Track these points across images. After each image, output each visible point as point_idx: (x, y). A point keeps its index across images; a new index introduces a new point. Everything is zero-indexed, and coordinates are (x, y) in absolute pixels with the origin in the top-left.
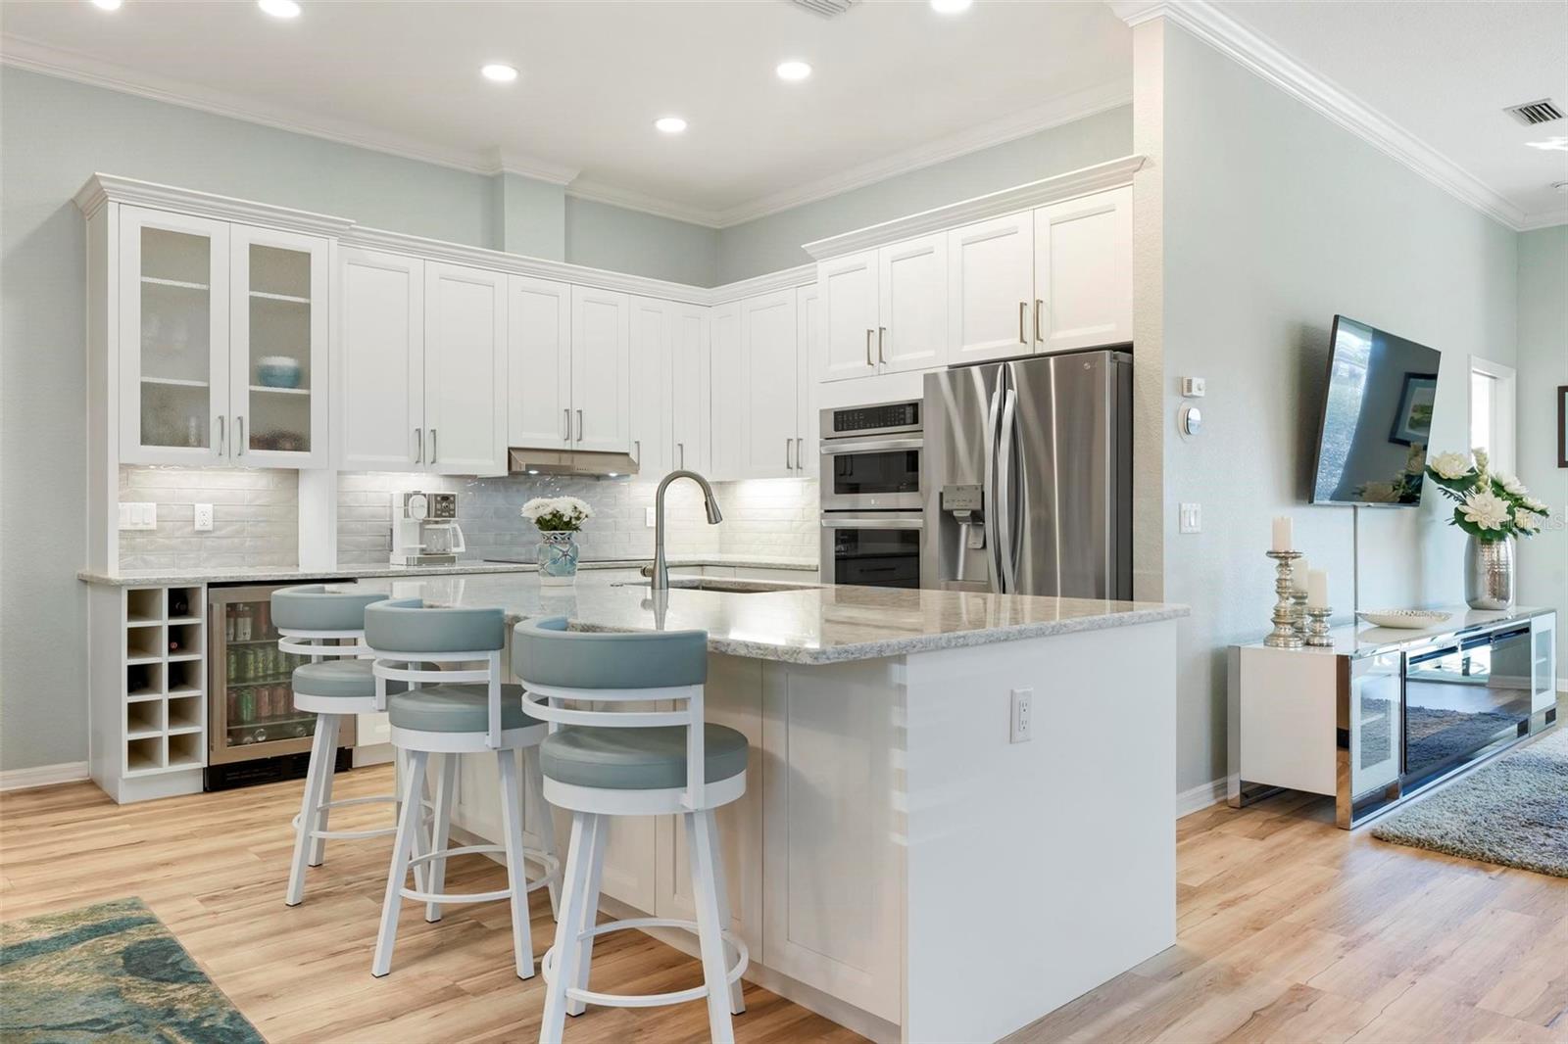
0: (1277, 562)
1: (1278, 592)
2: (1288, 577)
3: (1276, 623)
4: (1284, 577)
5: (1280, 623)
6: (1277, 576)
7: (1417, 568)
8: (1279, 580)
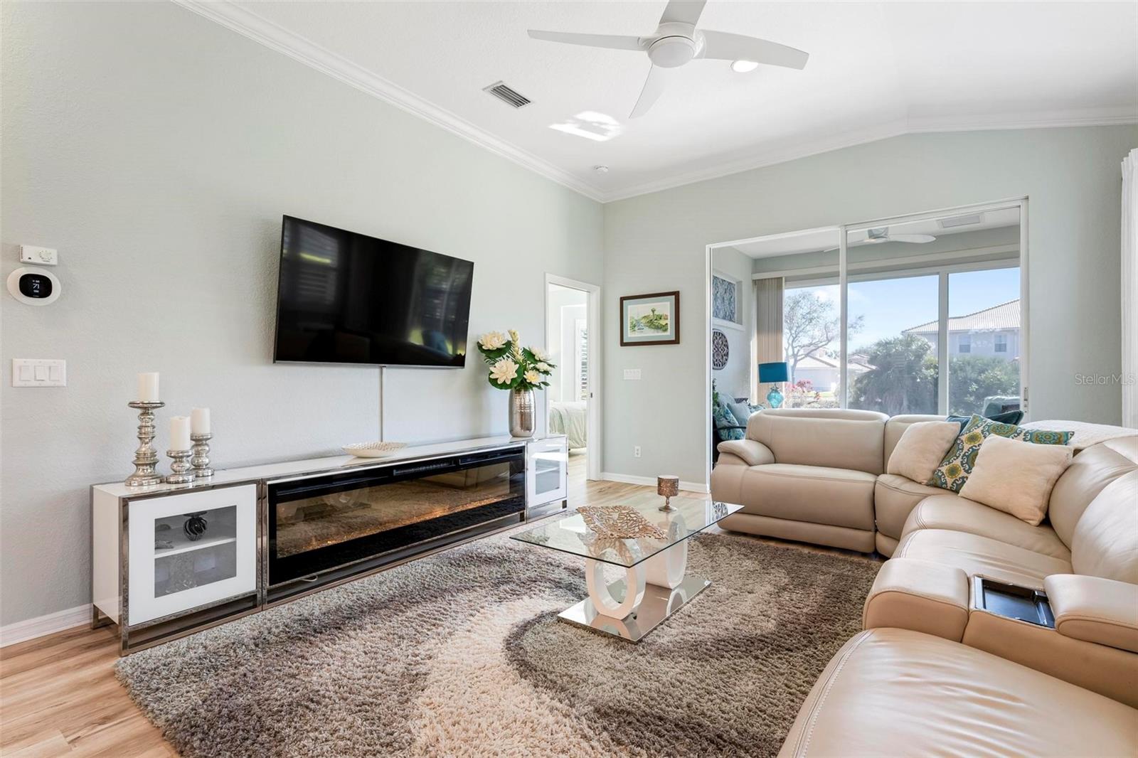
0: (140, 411)
1: (140, 438)
2: (149, 424)
3: (137, 465)
4: (144, 424)
5: (139, 465)
6: (139, 423)
7: (478, 409)
8: (140, 428)
